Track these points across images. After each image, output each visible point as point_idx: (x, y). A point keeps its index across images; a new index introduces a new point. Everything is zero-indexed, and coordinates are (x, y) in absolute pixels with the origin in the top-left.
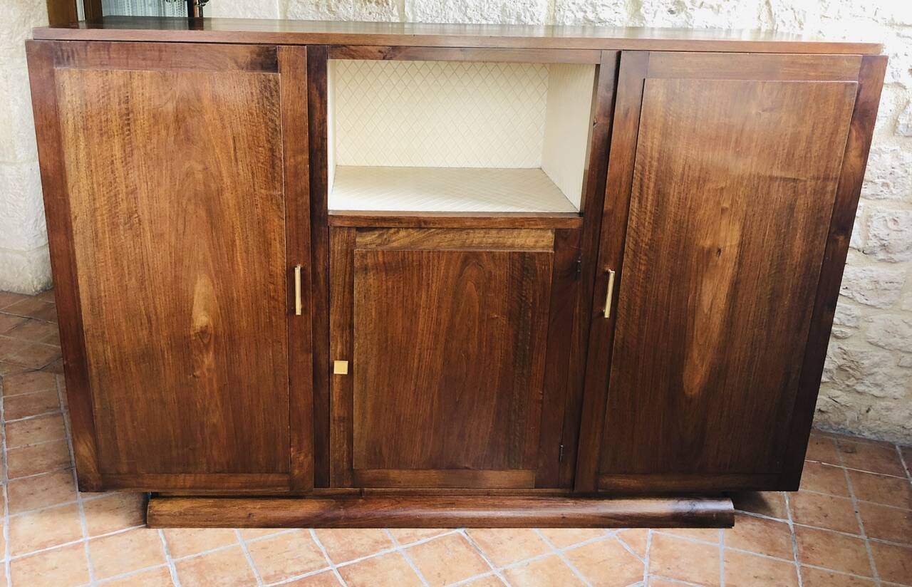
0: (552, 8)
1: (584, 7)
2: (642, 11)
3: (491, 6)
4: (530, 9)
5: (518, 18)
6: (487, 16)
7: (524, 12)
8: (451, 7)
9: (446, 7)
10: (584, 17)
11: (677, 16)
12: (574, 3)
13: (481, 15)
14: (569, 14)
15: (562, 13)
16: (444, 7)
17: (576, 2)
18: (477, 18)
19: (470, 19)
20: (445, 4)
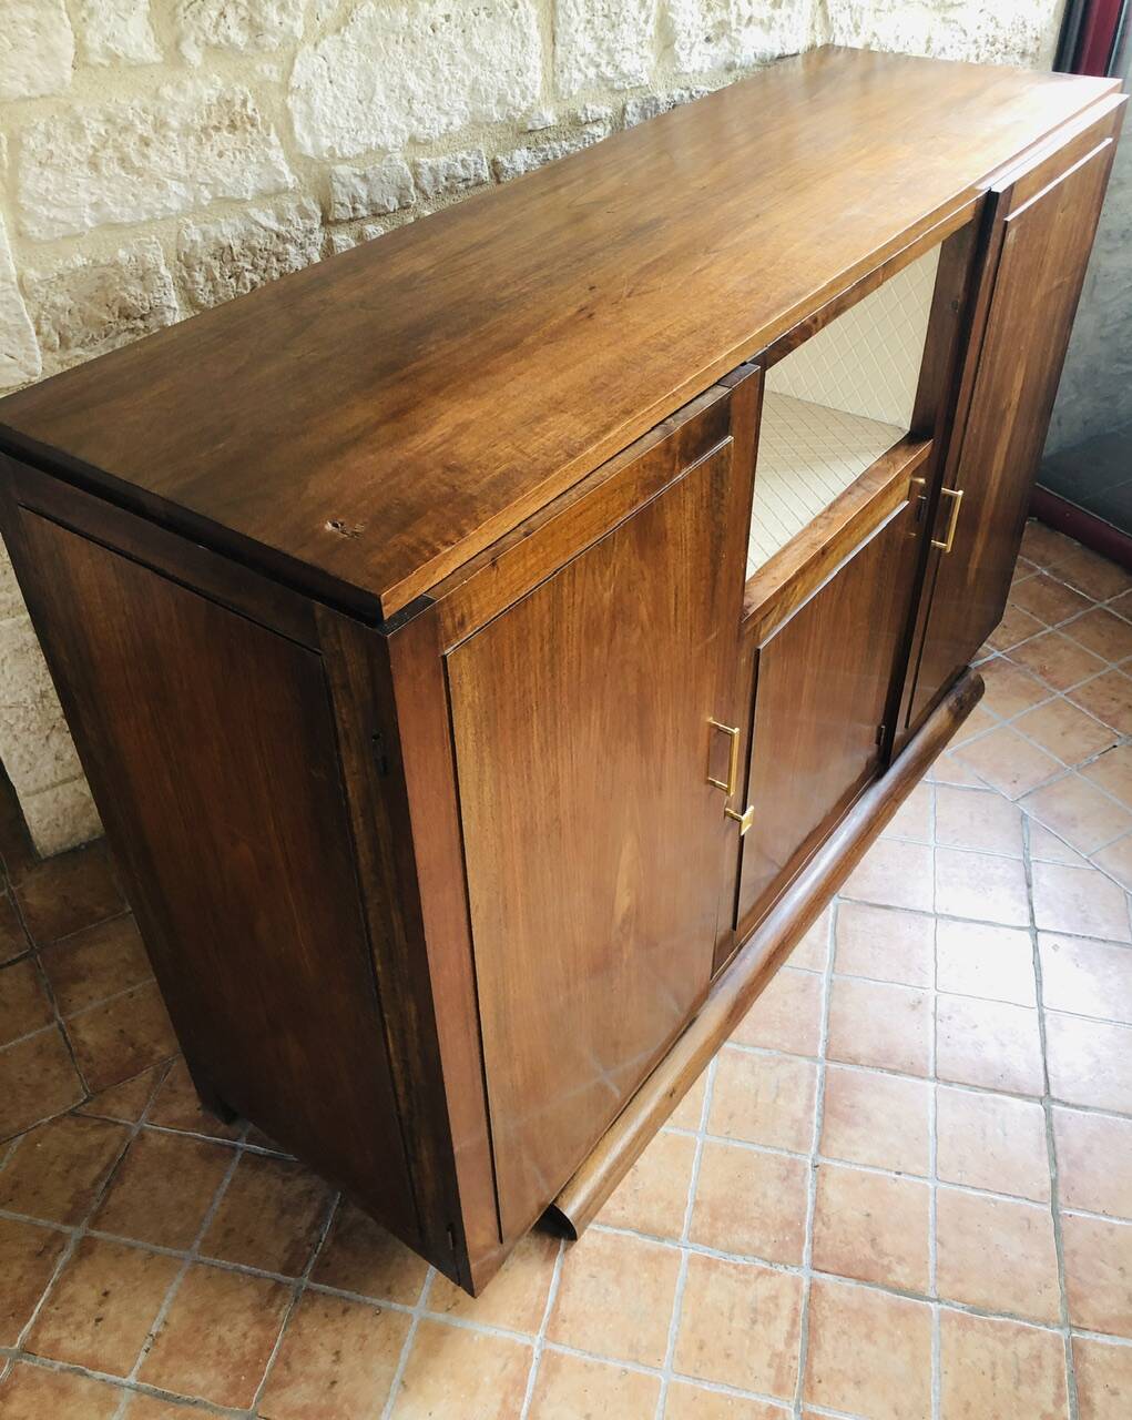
0: (549, 69)
1: (597, 59)
2: (676, 46)
3: (454, 86)
4: (519, 80)
5: (501, 101)
6: (447, 108)
7: (511, 88)
8: (384, 104)
9: (374, 107)
10: (598, 76)
11: (716, 45)
12: (582, 55)
13: (438, 108)
14: (576, 75)
15: (566, 75)
16: (369, 108)
17: (587, 52)
18: (432, 115)
19: (420, 120)
20: (371, 101)
